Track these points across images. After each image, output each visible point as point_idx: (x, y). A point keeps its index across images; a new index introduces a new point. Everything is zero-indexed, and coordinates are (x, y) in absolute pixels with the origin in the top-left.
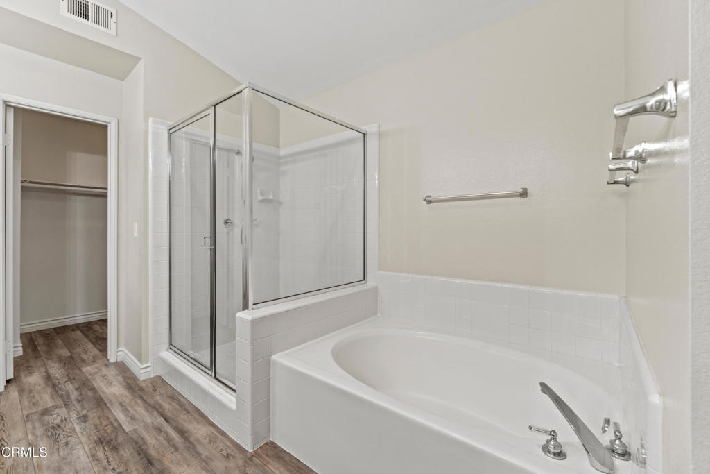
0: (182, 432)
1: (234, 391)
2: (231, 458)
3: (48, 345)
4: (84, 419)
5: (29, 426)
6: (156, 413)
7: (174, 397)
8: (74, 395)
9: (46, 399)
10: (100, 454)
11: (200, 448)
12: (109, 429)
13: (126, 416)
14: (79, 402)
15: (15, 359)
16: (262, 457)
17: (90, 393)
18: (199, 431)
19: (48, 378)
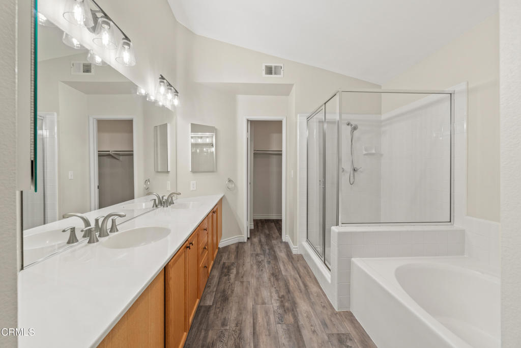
0: (305, 286)
1: (330, 270)
2: (325, 309)
3: (262, 227)
4: (269, 262)
5: (252, 258)
6: (296, 271)
7: (306, 267)
8: (267, 251)
9: (258, 250)
10: (272, 279)
11: (311, 296)
12: (277, 270)
13: (284, 268)
14: (268, 255)
15: (250, 230)
16: (342, 316)
17: (273, 253)
18: (313, 289)
19: (260, 241)
